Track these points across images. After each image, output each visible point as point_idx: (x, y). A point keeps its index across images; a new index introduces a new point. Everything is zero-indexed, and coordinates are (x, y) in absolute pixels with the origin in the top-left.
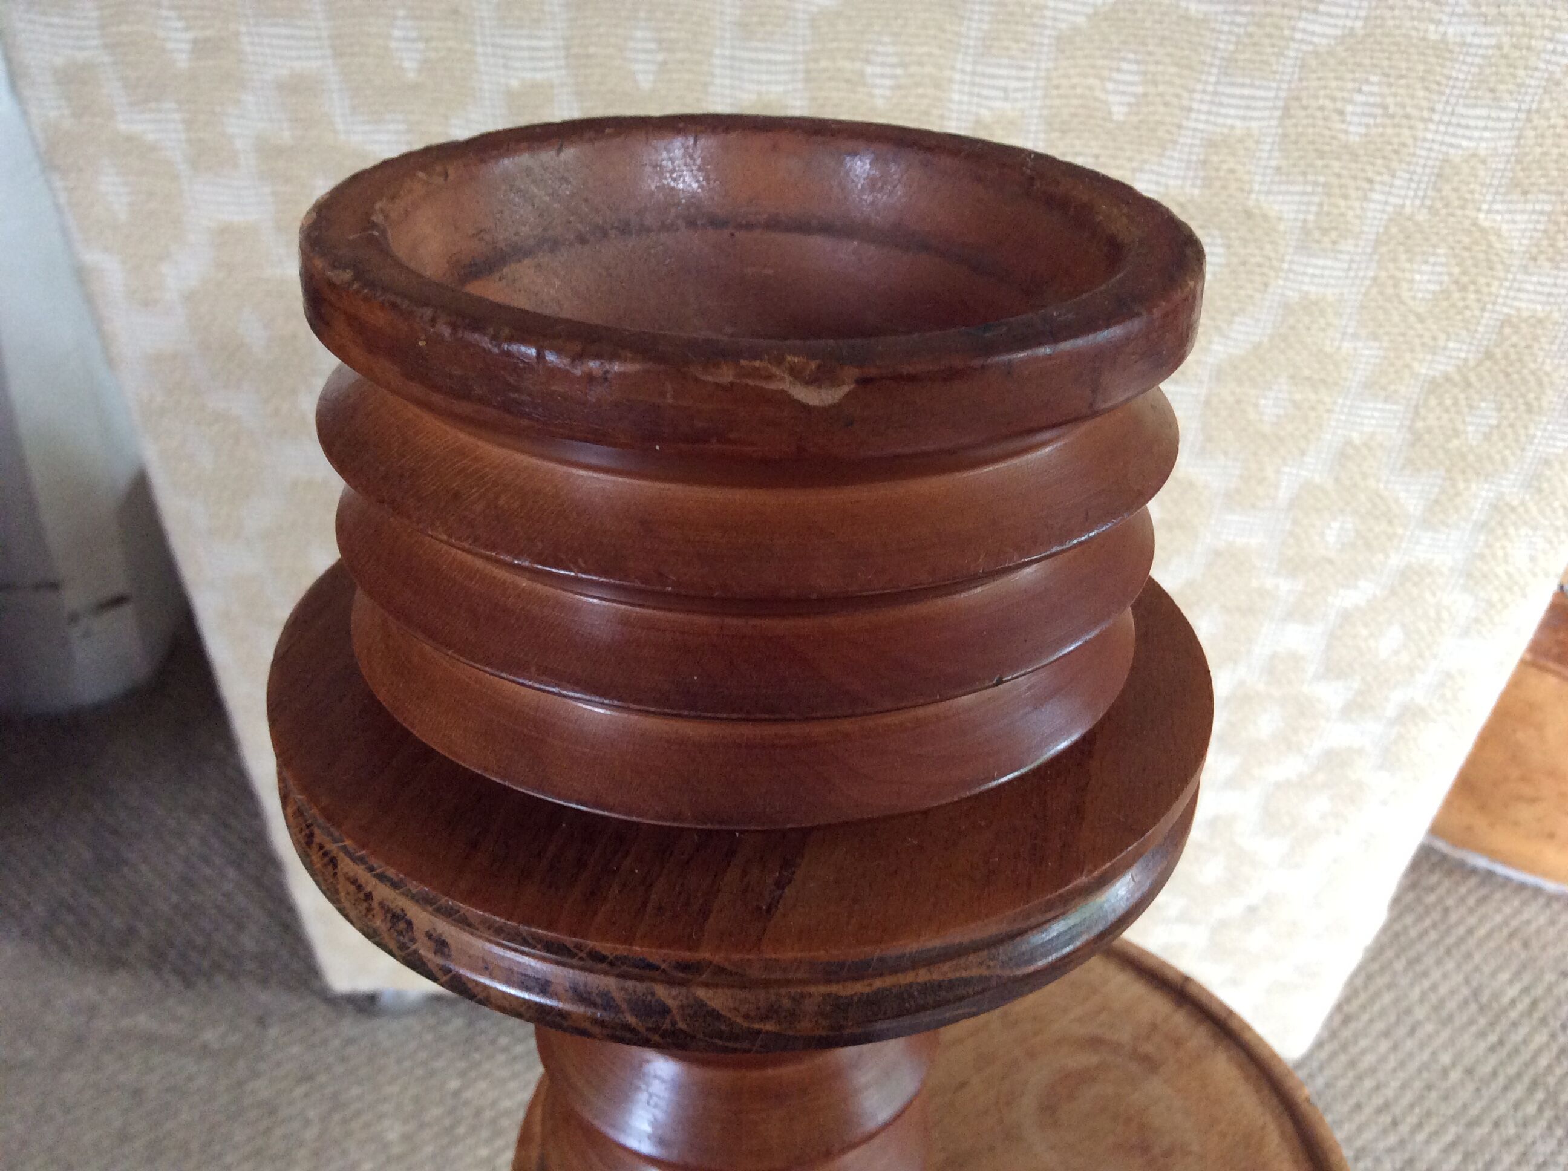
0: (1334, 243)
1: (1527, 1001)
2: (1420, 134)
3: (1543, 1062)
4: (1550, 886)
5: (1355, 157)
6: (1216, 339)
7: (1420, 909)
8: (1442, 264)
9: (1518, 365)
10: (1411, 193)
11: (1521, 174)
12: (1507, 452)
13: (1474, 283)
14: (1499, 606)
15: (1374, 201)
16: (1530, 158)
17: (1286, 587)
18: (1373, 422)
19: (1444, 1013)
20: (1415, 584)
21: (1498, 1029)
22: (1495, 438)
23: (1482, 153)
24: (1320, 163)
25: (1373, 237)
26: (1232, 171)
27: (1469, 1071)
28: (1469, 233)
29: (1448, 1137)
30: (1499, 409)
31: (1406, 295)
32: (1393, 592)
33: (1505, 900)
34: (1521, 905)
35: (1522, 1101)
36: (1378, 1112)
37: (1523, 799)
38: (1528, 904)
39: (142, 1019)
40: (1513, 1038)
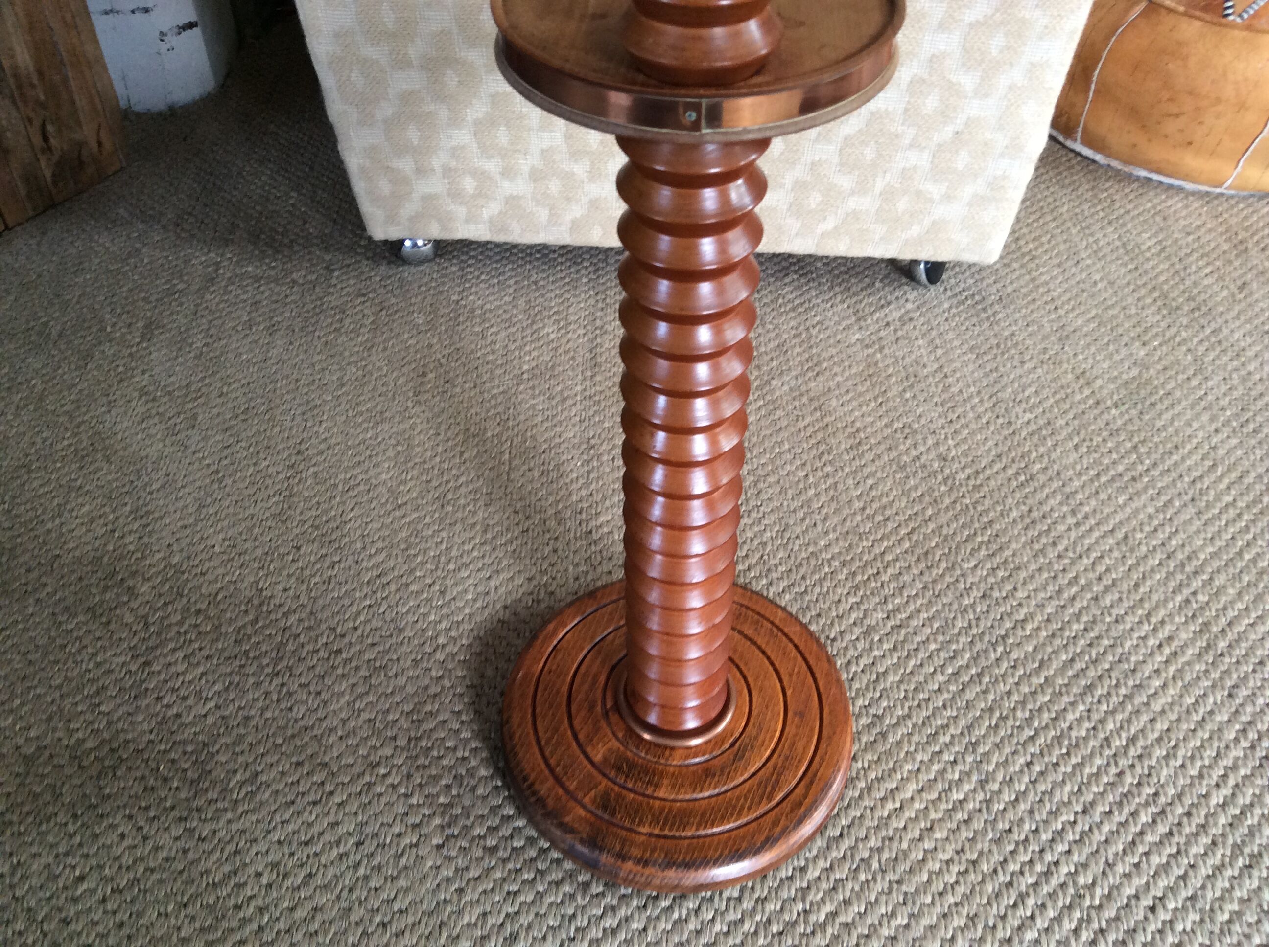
1: (1159, 248)
3: (1162, 278)
4: (1189, 186)
7: (1096, 201)
19: (1101, 254)
21: (1136, 262)
27: (1112, 283)
29: (1089, 316)
33: (1156, 195)
34: (1167, 197)
35: (1144, 297)
36: (1046, 303)
37: (1170, 115)
38: (1171, 197)
39: (250, 269)
40: (1146, 266)
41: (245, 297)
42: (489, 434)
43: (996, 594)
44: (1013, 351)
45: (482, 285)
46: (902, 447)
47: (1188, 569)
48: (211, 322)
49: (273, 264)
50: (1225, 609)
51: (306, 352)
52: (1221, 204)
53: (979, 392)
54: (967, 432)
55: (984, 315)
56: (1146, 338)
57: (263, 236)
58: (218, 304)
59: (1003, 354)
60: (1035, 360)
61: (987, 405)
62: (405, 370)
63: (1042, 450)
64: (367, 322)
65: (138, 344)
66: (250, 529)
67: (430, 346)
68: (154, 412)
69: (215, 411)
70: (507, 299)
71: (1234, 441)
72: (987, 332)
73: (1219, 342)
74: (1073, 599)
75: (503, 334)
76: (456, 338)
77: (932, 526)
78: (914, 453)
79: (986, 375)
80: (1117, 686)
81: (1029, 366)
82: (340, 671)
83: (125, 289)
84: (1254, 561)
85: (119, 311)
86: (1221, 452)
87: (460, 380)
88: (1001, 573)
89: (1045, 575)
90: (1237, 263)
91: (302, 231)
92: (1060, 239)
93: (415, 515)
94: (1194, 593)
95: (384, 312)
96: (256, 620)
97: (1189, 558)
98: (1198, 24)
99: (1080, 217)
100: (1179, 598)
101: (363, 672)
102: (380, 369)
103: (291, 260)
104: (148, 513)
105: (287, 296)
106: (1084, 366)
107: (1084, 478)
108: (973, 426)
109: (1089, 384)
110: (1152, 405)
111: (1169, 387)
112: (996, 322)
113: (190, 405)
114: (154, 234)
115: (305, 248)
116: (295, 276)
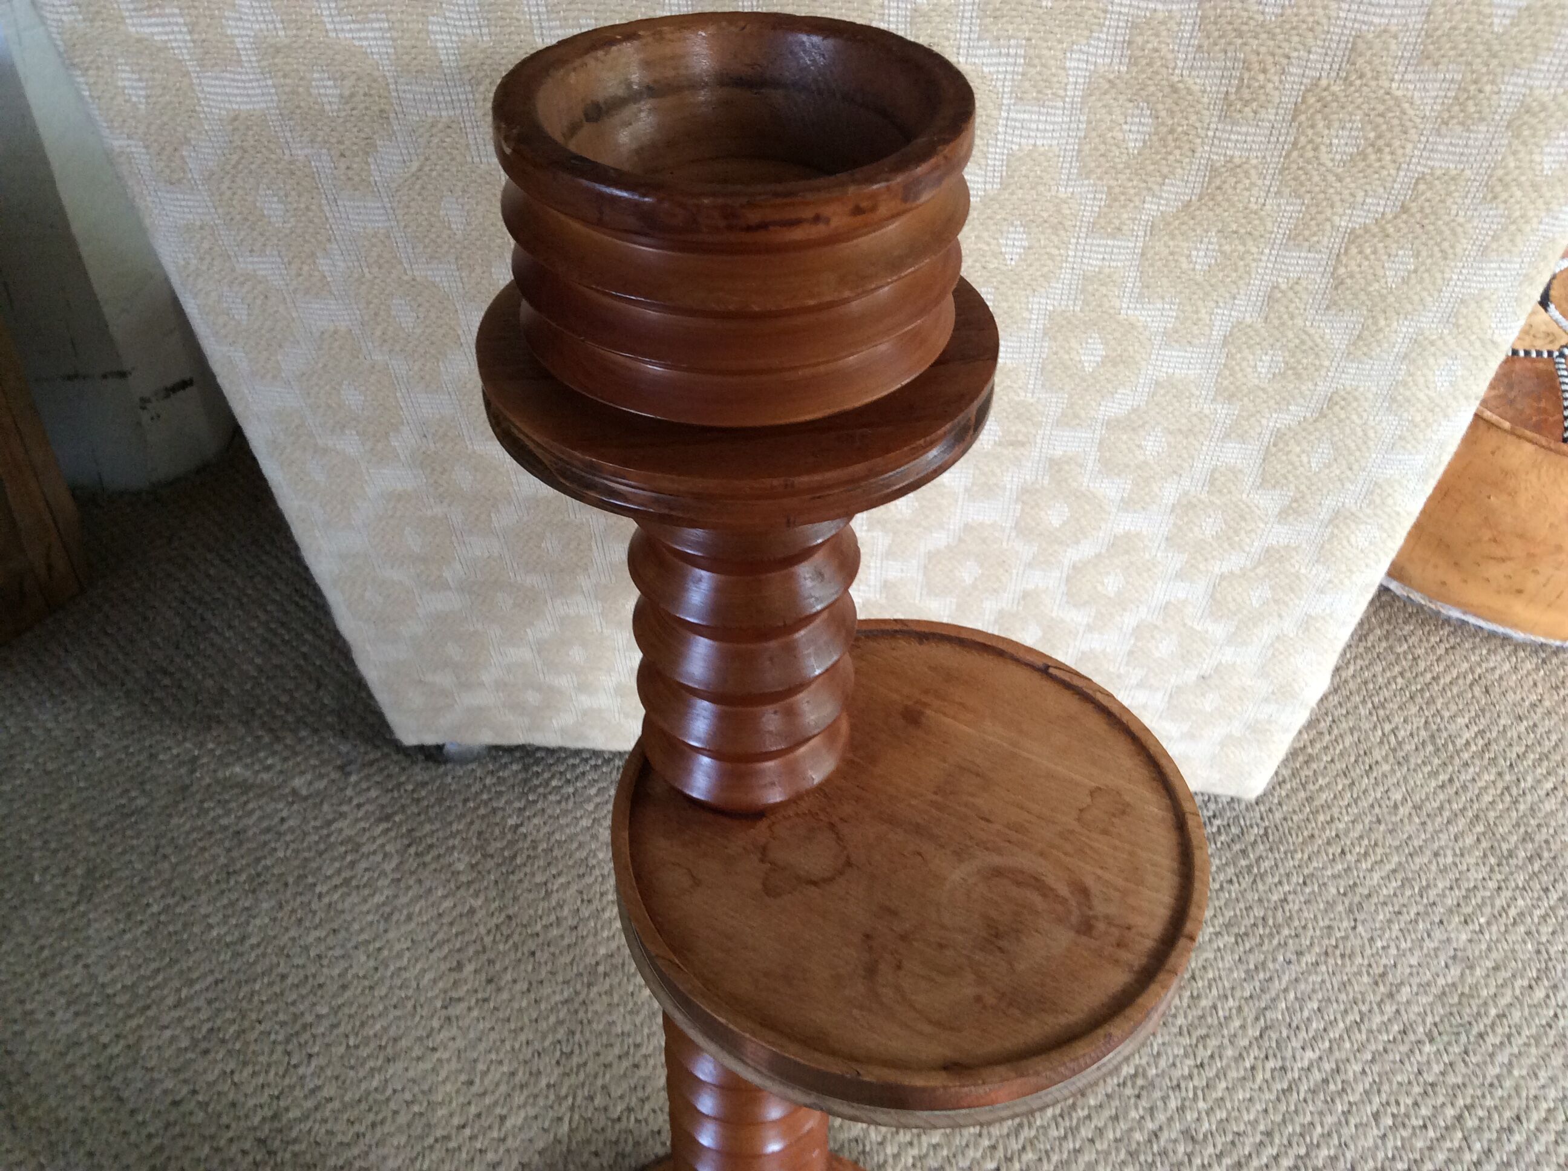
0: (1255, 112)
1: (1481, 742)
2: (1334, 14)
3: (1487, 798)
4: (1519, 635)
5: (1273, 36)
6: (1149, 199)
7: (1392, 658)
8: (1357, 129)
9: (1432, 218)
10: (1327, 67)
11: (1431, 47)
12: (1425, 294)
13: (1389, 145)
14: (1423, 425)
15: (1291, 75)
16: (1439, 33)
17: (1222, 411)
18: (1299, 269)
19: (1400, 754)
20: (1342, 408)
21: (1450, 768)
22: (1413, 281)
23: (1394, 29)
24: (1239, 41)
25: (1291, 106)
26: (1156, 50)
27: (1417, 808)
28: (1384, 101)
29: (1388, 867)
30: (1417, 255)
31: (1325, 158)
32: (1323, 415)
33: (1473, 649)
34: (1489, 650)
35: (1462, 833)
36: (1329, 843)
37: (1494, 558)
38: (1495, 652)
39: (237, 769)
40: (1463, 777)
41: (224, 821)
44: (1286, 932)
45: (553, 798)
46: (1134, 1114)
48: (175, 866)
49: (269, 762)
51: (300, 921)
53: (1240, 1009)
54: (1223, 1085)
55: (1243, 862)
56: (1469, 910)
57: (260, 711)
58: (188, 833)
59: (1271, 935)
60: (1317, 949)
61: (1253, 1032)
62: (433, 957)
64: (389, 866)
65: (74, 906)
67: (472, 911)
68: (84, 1035)
69: (168, 1034)
70: (585, 822)
72: (1249, 896)
76: (509, 895)
78: (1150, 1125)
79: (1249, 976)
81: (1309, 958)
83: (64, 806)
85: (53, 846)
87: (508, 977)
91: (313, 701)
92: (1345, 726)
95: (412, 850)
98: (1528, 447)
99: (1371, 686)
102: (399, 955)
103: (296, 754)
105: (283, 820)
106: (1384, 961)
108: (1233, 1074)
109: (1391, 995)
110: (1481, 1036)
111: (1503, 1002)
112: (1262, 876)
113: (133, 1023)
114: (113, 707)
115: (316, 731)
116: (297, 782)
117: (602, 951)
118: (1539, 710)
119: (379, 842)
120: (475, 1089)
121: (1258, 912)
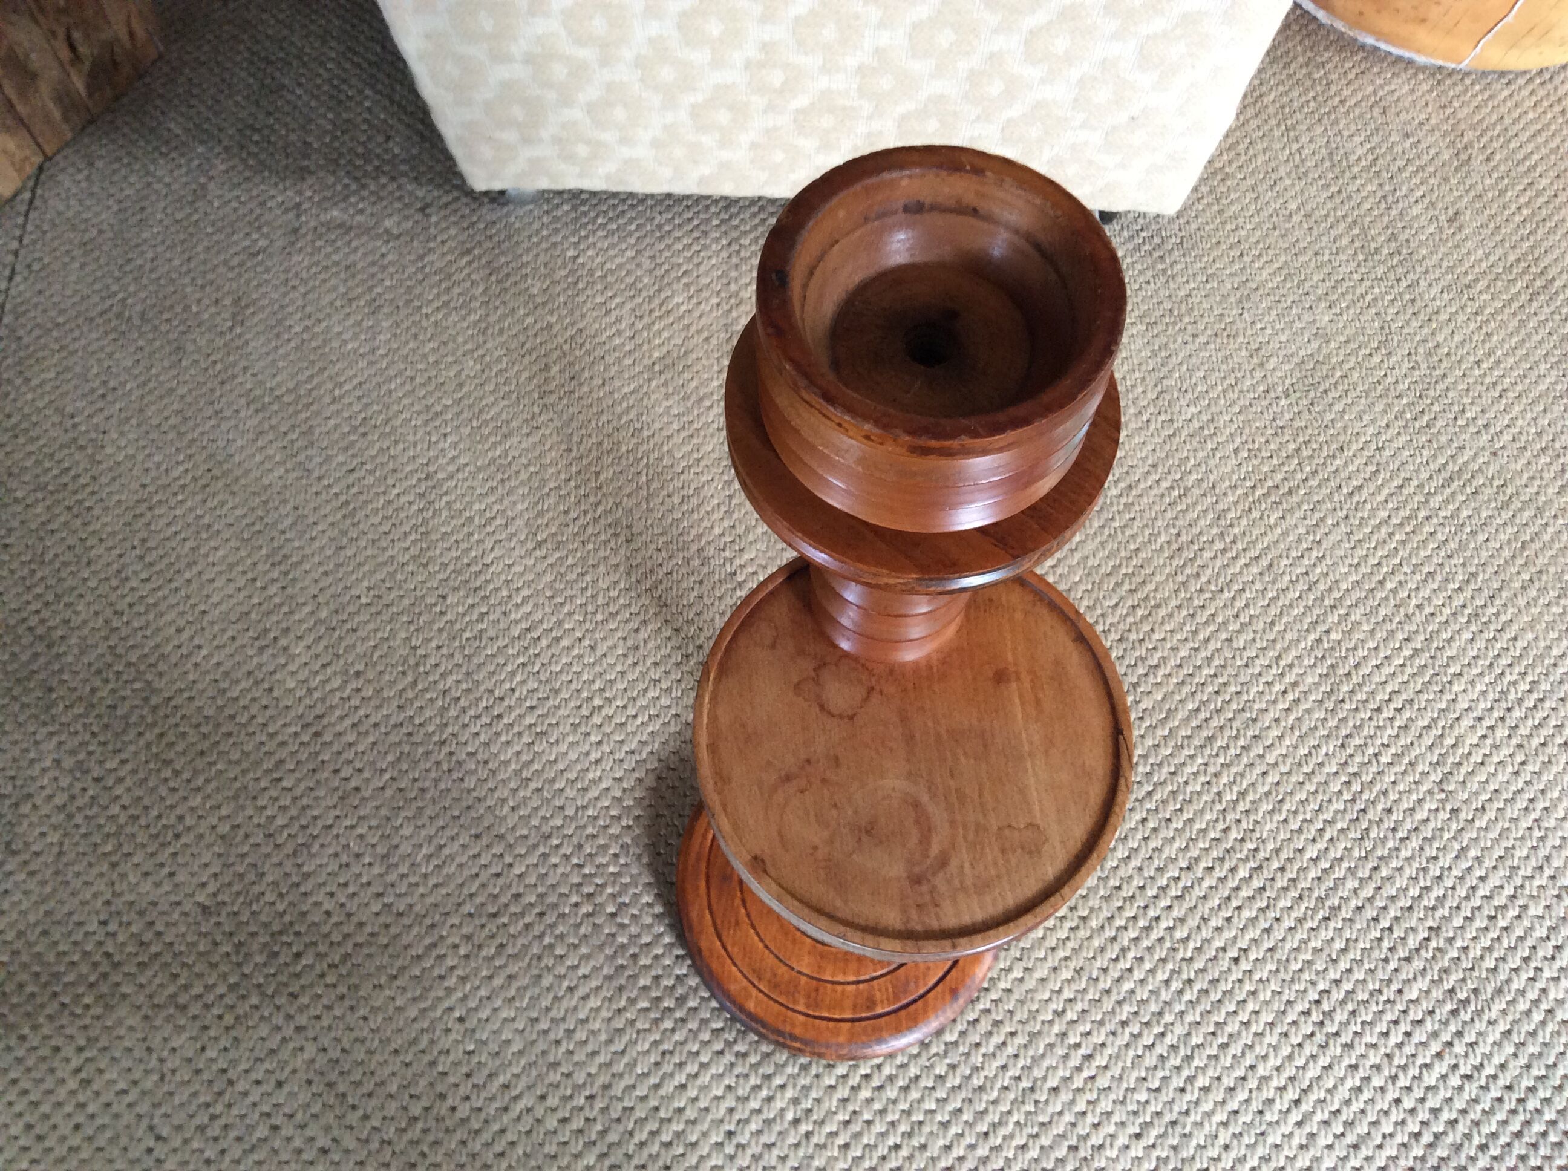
1: (1370, 157)
3: (1367, 206)
4: (1421, 59)
7: (1309, 83)
19: (1302, 170)
21: (1341, 181)
27: (1308, 215)
29: (1276, 265)
33: (1380, 73)
34: (1393, 74)
35: (1341, 235)
36: (1231, 248)
38: (1398, 75)
39: (335, 213)
40: (1350, 188)
41: (335, 257)
42: (624, 449)
43: (1133, 636)
44: (1186, 320)
45: (600, 233)
47: (1327, 602)
48: (305, 295)
49: (361, 206)
50: (1355, 649)
51: (415, 336)
52: (1455, 84)
55: (1160, 266)
57: (342, 162)
58: (309, 268)
59: (1175, 323)
60: (1209, 332)
61: (1151, 395)
62: (526, 361)
63: (1200, 455)
64: (477, 292)
65: (231, 328)
66: (392, 575)
67: (550, 326)
68: (266, 426)
69: (332, 422)
70: (630, 253)
71: (1404, 438)
72: (1161, 292)
73: (1413, 301)
74: (1207, 641)
75: (628, 306)
76: (577, 313)
77: (1078, 556)
79: (1154, 354)
80: (1236, 737)
81: (1202, 339)
82: (504, 738)
83: (199, 248)
84: (1394, 591)
85: (200, 282)
86: (1387, 453)
87: (586, 374)
88: (1140, 612)
89: (1184, 612)
90: (1454, 181)
91: (385, 151)
92: (1259, 147)
93: (557, 555)
94: (1328, 632)
95: (493, 278)
96: (415, 683)
97: (1330, 589)
99: (1286, 110)
100: (1312, 637)
101: (526, 739)
102: (499, 360)
103: (381, 199)
104: (285, 557)
105: (383, 255)
106: (1260, 339)
107: (1240, 491)
109: (1262, 365)
110: (1325, 391)
111: (1347, 366)
112: (1173, 277)
113: (303, 415)
114: (218, 162)
115: (393, 179)
116: (388, 223)
117: (656, 355)
118: (1426, 128)
119: (466, 271)
120: (574, 454)
121: (1167, 305)
